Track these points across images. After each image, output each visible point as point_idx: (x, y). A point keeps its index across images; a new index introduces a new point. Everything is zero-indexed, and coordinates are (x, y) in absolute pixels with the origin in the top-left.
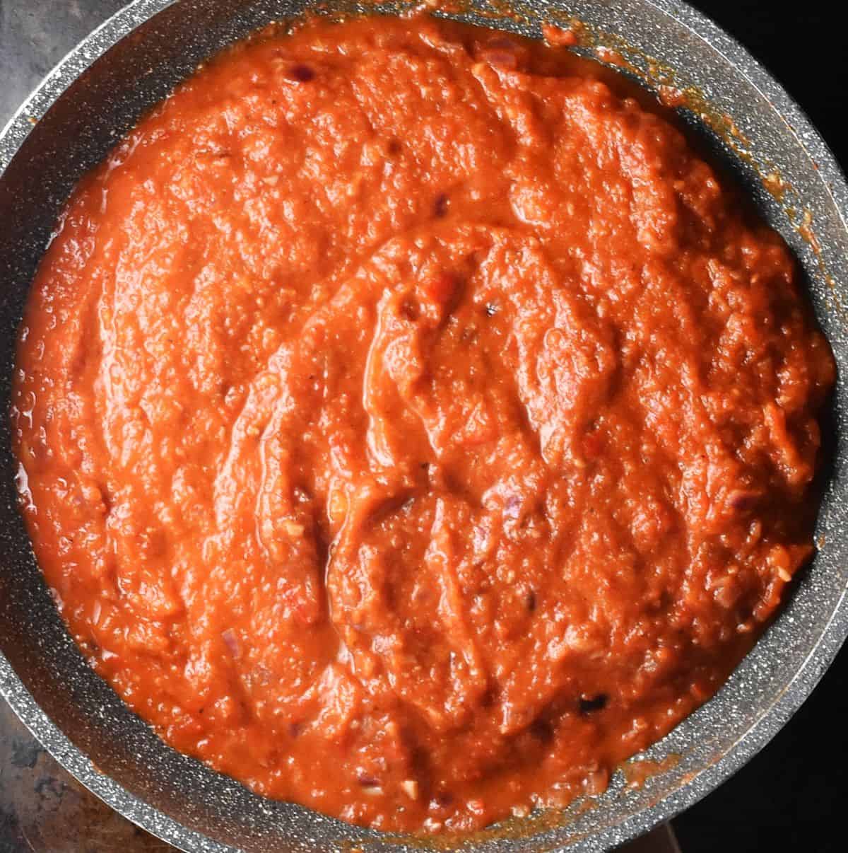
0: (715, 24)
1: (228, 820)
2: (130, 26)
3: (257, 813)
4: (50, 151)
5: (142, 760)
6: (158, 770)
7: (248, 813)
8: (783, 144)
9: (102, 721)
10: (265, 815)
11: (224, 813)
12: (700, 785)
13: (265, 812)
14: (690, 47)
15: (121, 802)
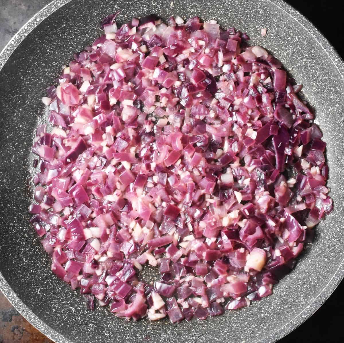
0: (300, 13)
1: (90, 338)
2: (56, 8)
3: (102, 335)
4: (22, 58)
5: (55, 312)
6: (62, 316)
7: (99, 335)
8: (327, 62)
9: (39, 295)
10: (106, 336)
11: (89, 335)
12: (287, 329)
13: (106, 334)
14: (289, 21)
15: (46, 331)
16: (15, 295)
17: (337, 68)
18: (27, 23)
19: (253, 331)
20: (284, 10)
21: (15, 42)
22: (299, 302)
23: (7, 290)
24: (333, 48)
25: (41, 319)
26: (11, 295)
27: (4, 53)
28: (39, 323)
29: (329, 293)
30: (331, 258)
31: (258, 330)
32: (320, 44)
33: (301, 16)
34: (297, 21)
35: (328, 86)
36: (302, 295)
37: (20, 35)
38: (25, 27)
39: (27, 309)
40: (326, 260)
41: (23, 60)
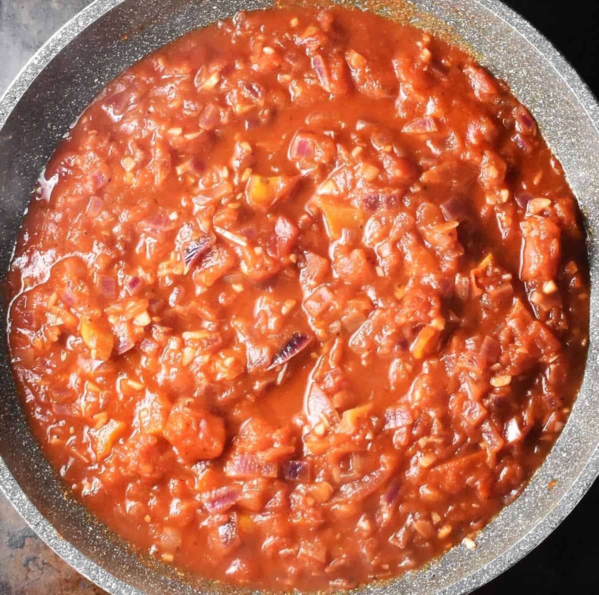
1: (152, 578)
3: (173, 574)
5: (92, 532)
6: (103, 539)
7: (166, 574)
9: (65, 502)
10: (179, 576)
11: (149, 573)
14: (512, 40)
15: (75, 560)
16: (24, 497)
17: (592, 121)
18: (62, 29)
19: (434, 576)
20: (504, 20)
21: (40, 61)
22: (516, 526)
23: (11, 487)
24: (586, 87)
25: (68, 541)
26: (17, 497)
27: (20, 78)
28: (64, 547)
29: (568, 509)
30: (573, 452)
31: (444, 574)
32: (565, 79)
33: (533, 31)
34: (526, 38)
35: (575, 155)
36: (521, 515)
37: (48, 50)
38: (57, 35)
39: (45, 522)
40: (564, 455)
41: (51, 95)
